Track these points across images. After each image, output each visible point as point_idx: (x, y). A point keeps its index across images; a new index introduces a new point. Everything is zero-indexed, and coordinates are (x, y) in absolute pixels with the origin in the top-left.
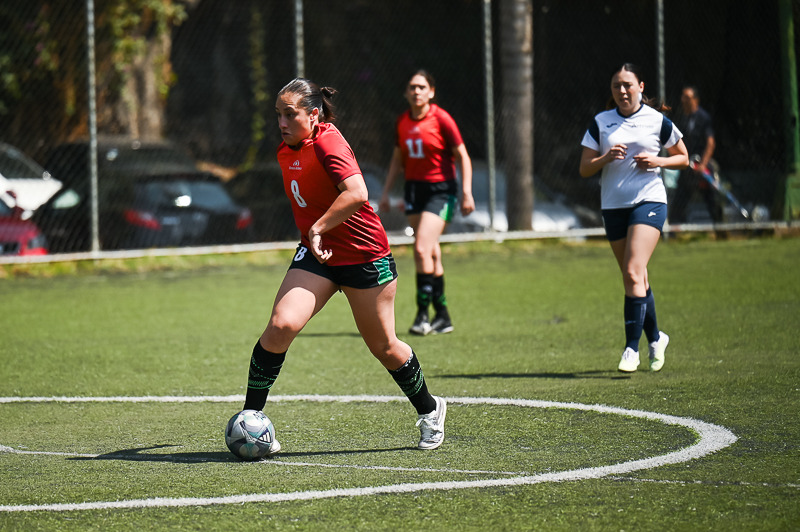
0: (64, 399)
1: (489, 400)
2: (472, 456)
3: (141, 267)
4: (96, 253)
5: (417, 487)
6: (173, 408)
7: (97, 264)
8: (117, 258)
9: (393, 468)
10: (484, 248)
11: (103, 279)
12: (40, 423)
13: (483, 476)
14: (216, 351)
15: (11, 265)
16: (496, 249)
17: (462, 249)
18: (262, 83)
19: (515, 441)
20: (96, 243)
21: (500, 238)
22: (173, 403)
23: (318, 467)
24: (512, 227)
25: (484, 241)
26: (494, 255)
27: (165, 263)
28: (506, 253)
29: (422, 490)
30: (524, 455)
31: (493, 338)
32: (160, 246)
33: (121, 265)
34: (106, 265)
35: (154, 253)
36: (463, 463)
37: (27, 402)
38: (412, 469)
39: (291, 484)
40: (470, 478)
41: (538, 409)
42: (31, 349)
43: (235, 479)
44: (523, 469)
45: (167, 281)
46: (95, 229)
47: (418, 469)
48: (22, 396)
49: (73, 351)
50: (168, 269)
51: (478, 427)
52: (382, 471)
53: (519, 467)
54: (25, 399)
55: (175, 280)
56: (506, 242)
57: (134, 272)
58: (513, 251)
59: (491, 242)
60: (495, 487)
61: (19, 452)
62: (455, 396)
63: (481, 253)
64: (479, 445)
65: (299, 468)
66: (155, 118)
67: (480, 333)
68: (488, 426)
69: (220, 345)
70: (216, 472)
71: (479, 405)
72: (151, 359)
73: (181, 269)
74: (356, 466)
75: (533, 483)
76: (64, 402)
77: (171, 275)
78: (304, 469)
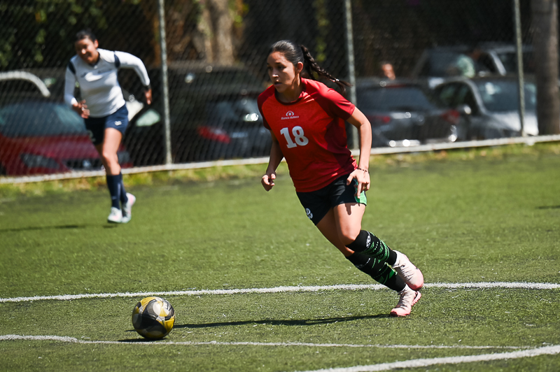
0: (128, 294)
1: (502, 284)
2: (481, 334)
3: (210, 177)
4: (169, 166)
5: (429, 362)
6: (223, 299)
7: (171, 174)
8: (188, 169)
9: (411, 346)
10: (516, 151)
11: (176, 188)
12: (103, 316)
13: (489, 351)
14: (268, 248)
15: (94, 178)
16: (526, 151)
17: (496, 152)
18: (323, 11)
19: (520, 320)
20: (169, 157)
21: (531, 142)
22: (224, 295)
23: (345, 347)
24: (542, 131)
25: (516, 144)
26: (525, 155)
27: (231, 172)
28: (536, 154)
29: (433, 365)
30: (528, 331)
31: (514, 230)
32: (226, 158)
33: (191, 175)
34: (179, 175)
35: (221, 164)
36: (472, 340)
37: (95, 298)
38: (428, 347)
39: (318, 363)
40: (478, 352)
41: (545, 291)
42: (104, 252)
43: (270, 360)
44: (525, 344)
45: (233, 187)
46: (168, 144)
47: (432, 346)
48: (91, 293)
49: (141, 252)
50: (235, 177)
51: (490, 307)
52: (401, 349)
53: (523, 342)
54: (92, 296)
55: (239, 187)
56: (537, 143)
57: (205, 181)
58: (542, 152)
59: (522, 144)
60: (498, 360)
61: (82, 342)
62: (474, 281)
63: (513, 155)
64: (489, 323)
65: (328, 348)
66: (227, 44)
67: (503, 225)
68: (499, 306)
69: (272, 243)
70: (254, 354)
71: (494, 289)
72: (209, 257)
73: (245, 178)
74: (378, 346)
75: (532, 355)
76: (127, 297)
77: (236, 182)
78: (331, 350)
